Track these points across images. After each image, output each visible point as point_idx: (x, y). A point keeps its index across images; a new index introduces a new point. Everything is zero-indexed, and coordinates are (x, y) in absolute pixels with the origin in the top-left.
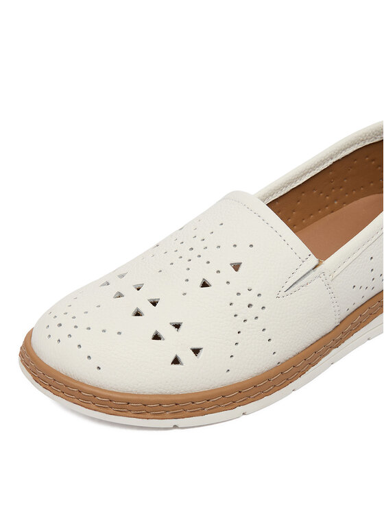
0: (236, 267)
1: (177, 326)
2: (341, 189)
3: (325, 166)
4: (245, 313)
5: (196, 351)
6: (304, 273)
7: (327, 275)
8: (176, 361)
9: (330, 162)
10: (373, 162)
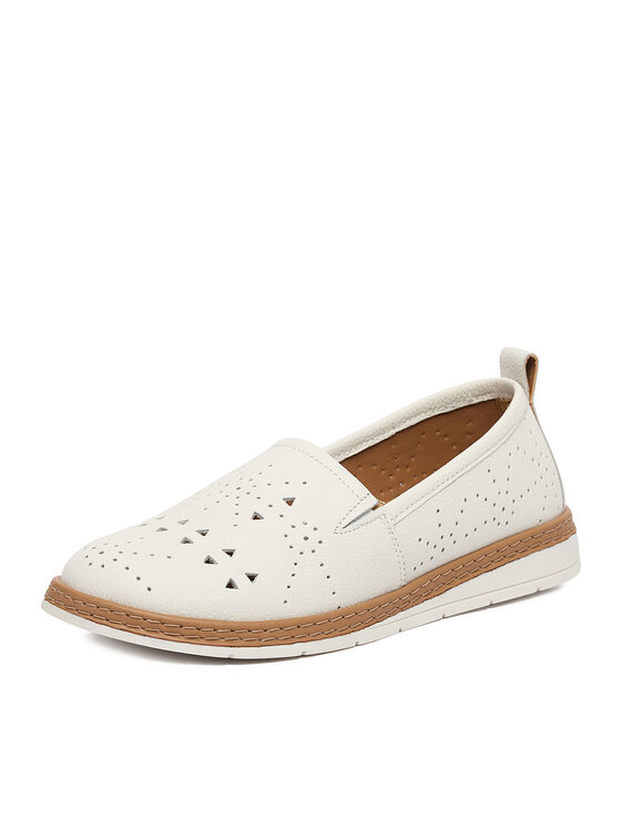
0: (290, 502)
1: (230, 553)
2: (408, 470)
3: (386, 436)
4: (300, 545)
5: (252, 578)
6: (362, 511)
7: (388, 518)
8: (230, 585)
9: (393, 432)
10: (446, 439)
